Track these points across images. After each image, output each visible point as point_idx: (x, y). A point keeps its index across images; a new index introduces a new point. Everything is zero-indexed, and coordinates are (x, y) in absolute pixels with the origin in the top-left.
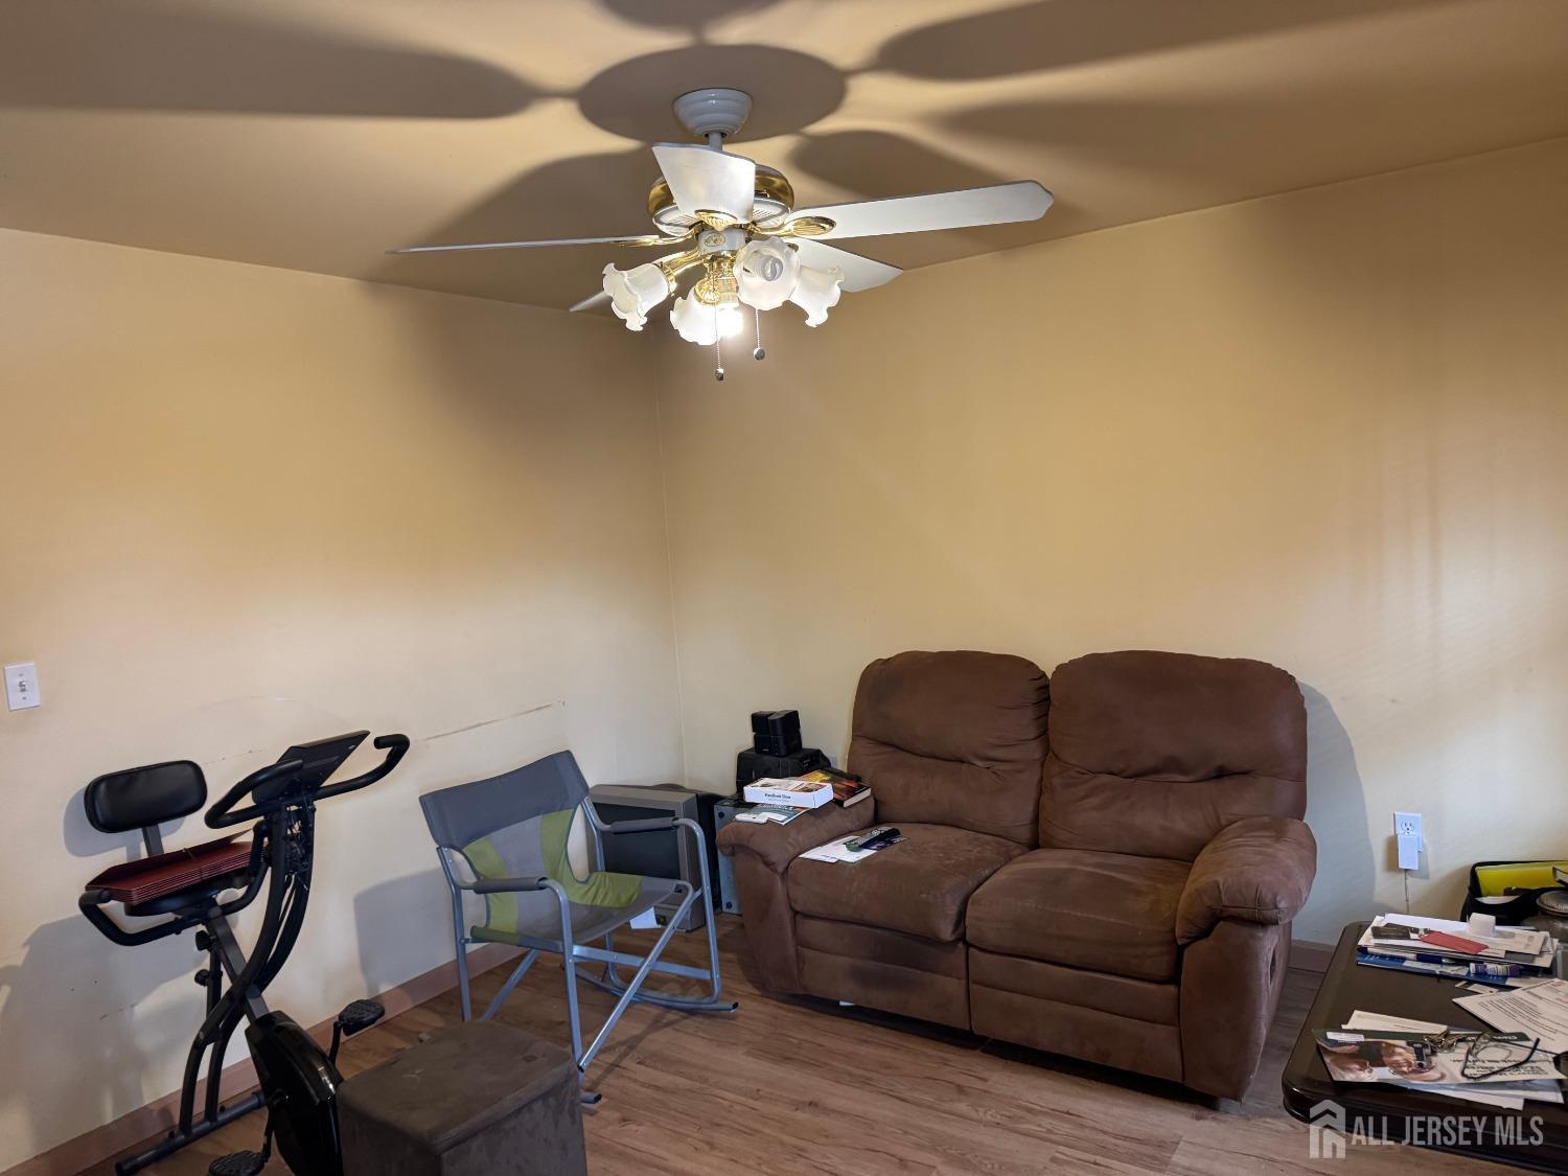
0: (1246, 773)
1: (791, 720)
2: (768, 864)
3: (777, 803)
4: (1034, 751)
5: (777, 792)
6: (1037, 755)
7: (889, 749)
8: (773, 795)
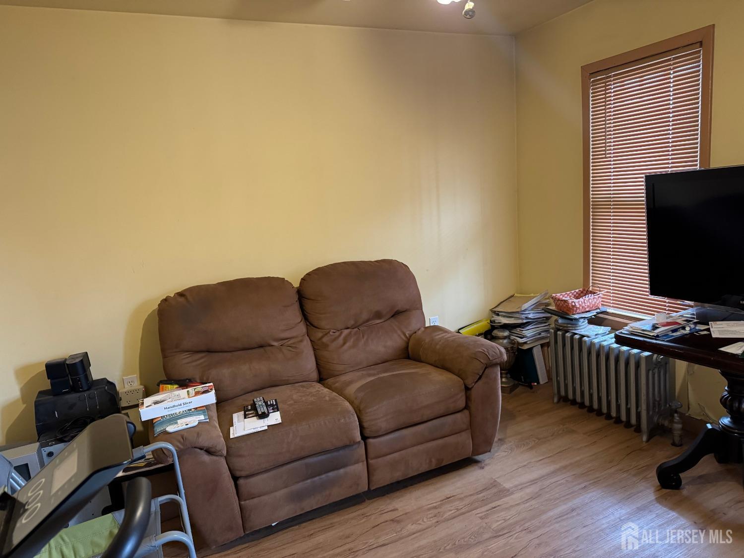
0: (405, 311)
1: (83, 362)
2: (209, 452)
3: (177, 411)
4: (302, 328)
5: (172, 404)
6: (304, 330)
7: (203, 355)
8: (174, 406)
